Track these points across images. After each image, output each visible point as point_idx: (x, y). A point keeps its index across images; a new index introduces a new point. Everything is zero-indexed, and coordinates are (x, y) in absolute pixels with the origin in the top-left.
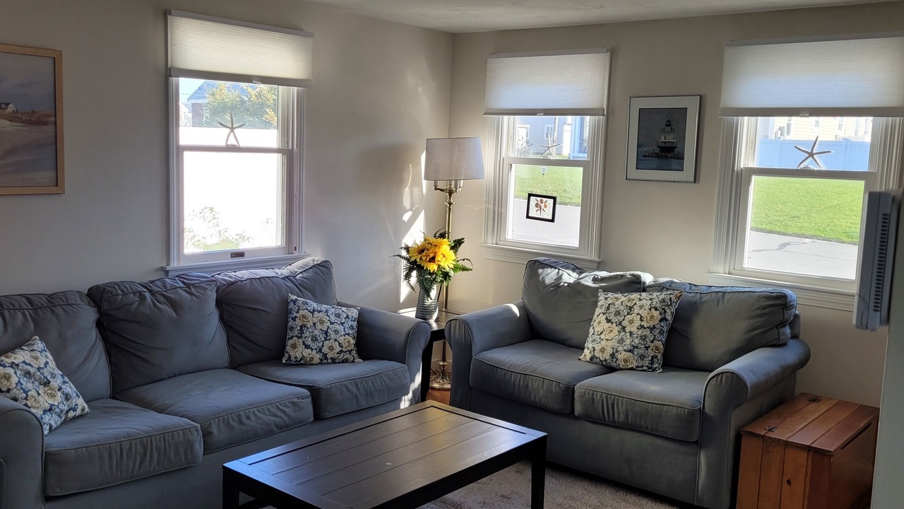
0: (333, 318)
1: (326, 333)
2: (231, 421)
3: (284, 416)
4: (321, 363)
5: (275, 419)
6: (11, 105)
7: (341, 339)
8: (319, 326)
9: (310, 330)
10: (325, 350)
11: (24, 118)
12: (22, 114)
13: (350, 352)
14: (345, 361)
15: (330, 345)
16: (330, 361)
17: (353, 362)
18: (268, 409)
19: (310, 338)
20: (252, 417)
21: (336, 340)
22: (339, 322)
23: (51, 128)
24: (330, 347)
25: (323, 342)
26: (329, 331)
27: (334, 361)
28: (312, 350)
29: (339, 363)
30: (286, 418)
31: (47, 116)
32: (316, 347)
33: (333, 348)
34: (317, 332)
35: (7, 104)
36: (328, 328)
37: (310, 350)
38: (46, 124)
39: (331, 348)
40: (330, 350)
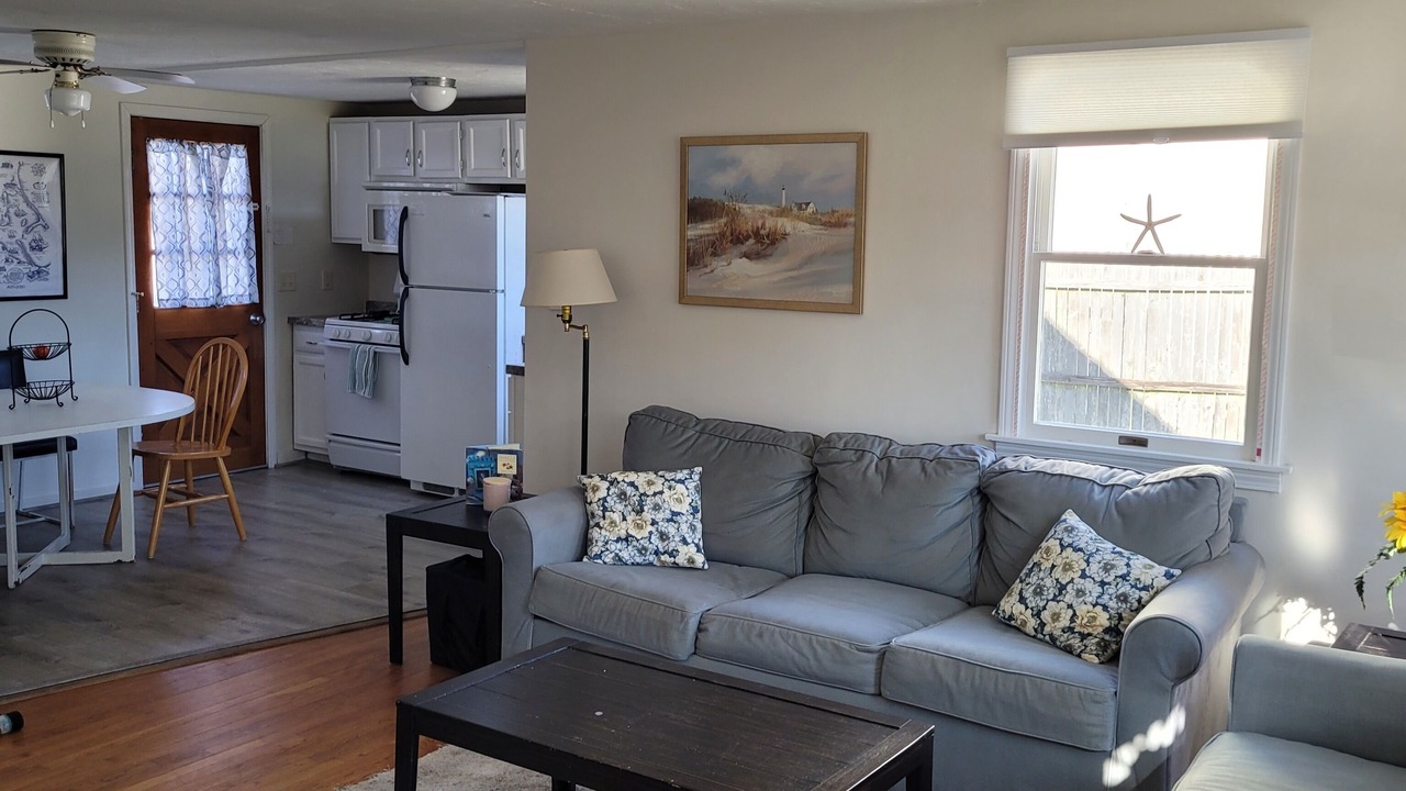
0: (1094, 569)
1: (1062, 588)
2: (738, 629)
3: (811, 658)
4: (1034, 637)
5: (796, 655)
6: (811, 205)
7: (1082, 610)
8: (1058, 573)
9: (1041, 575)
10: (1046, 616)
11: (824, 219)
12: (822, 214)
13: (1084, 637)
14: (1068, 650)
15: (1057, 611)
16: (1047, 638)
17: (1079, 656)
18: (795, 637)
19: (1033, 588)
20: (766, 637)
21: (1070, 606)
22: (1098, 579)
23: (850, 230)
24: (1054, 614)
25: (1048, 601)
26: (1069, 587)
27: (1053, 642)
28: (1027, 608)
29: (1057, 647)
30: (812, 662)
31: (848, 215)
32: (1034, 605)
33: (1058, 619)
34: (1048, 582)
35: (808, 204)
36: (1072, 581)
37: (1023, 607)
38: (845, 225)
39: (1056, 617)
40: (1052, 618)
